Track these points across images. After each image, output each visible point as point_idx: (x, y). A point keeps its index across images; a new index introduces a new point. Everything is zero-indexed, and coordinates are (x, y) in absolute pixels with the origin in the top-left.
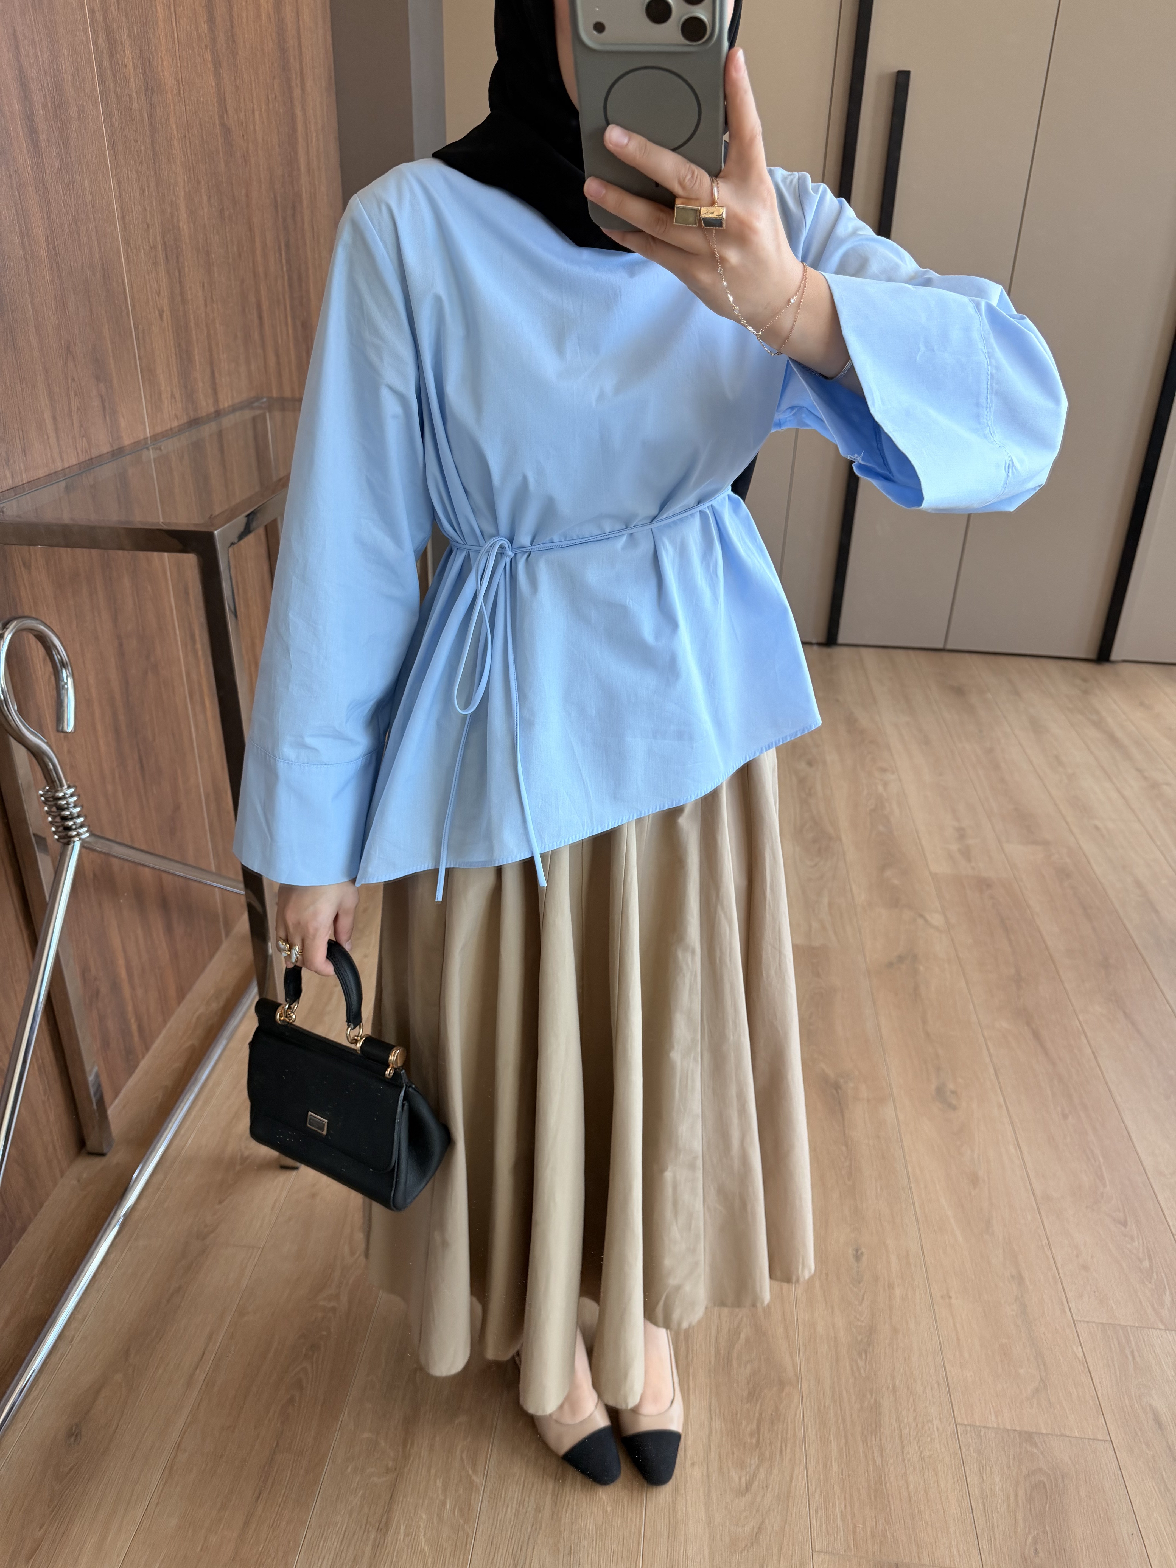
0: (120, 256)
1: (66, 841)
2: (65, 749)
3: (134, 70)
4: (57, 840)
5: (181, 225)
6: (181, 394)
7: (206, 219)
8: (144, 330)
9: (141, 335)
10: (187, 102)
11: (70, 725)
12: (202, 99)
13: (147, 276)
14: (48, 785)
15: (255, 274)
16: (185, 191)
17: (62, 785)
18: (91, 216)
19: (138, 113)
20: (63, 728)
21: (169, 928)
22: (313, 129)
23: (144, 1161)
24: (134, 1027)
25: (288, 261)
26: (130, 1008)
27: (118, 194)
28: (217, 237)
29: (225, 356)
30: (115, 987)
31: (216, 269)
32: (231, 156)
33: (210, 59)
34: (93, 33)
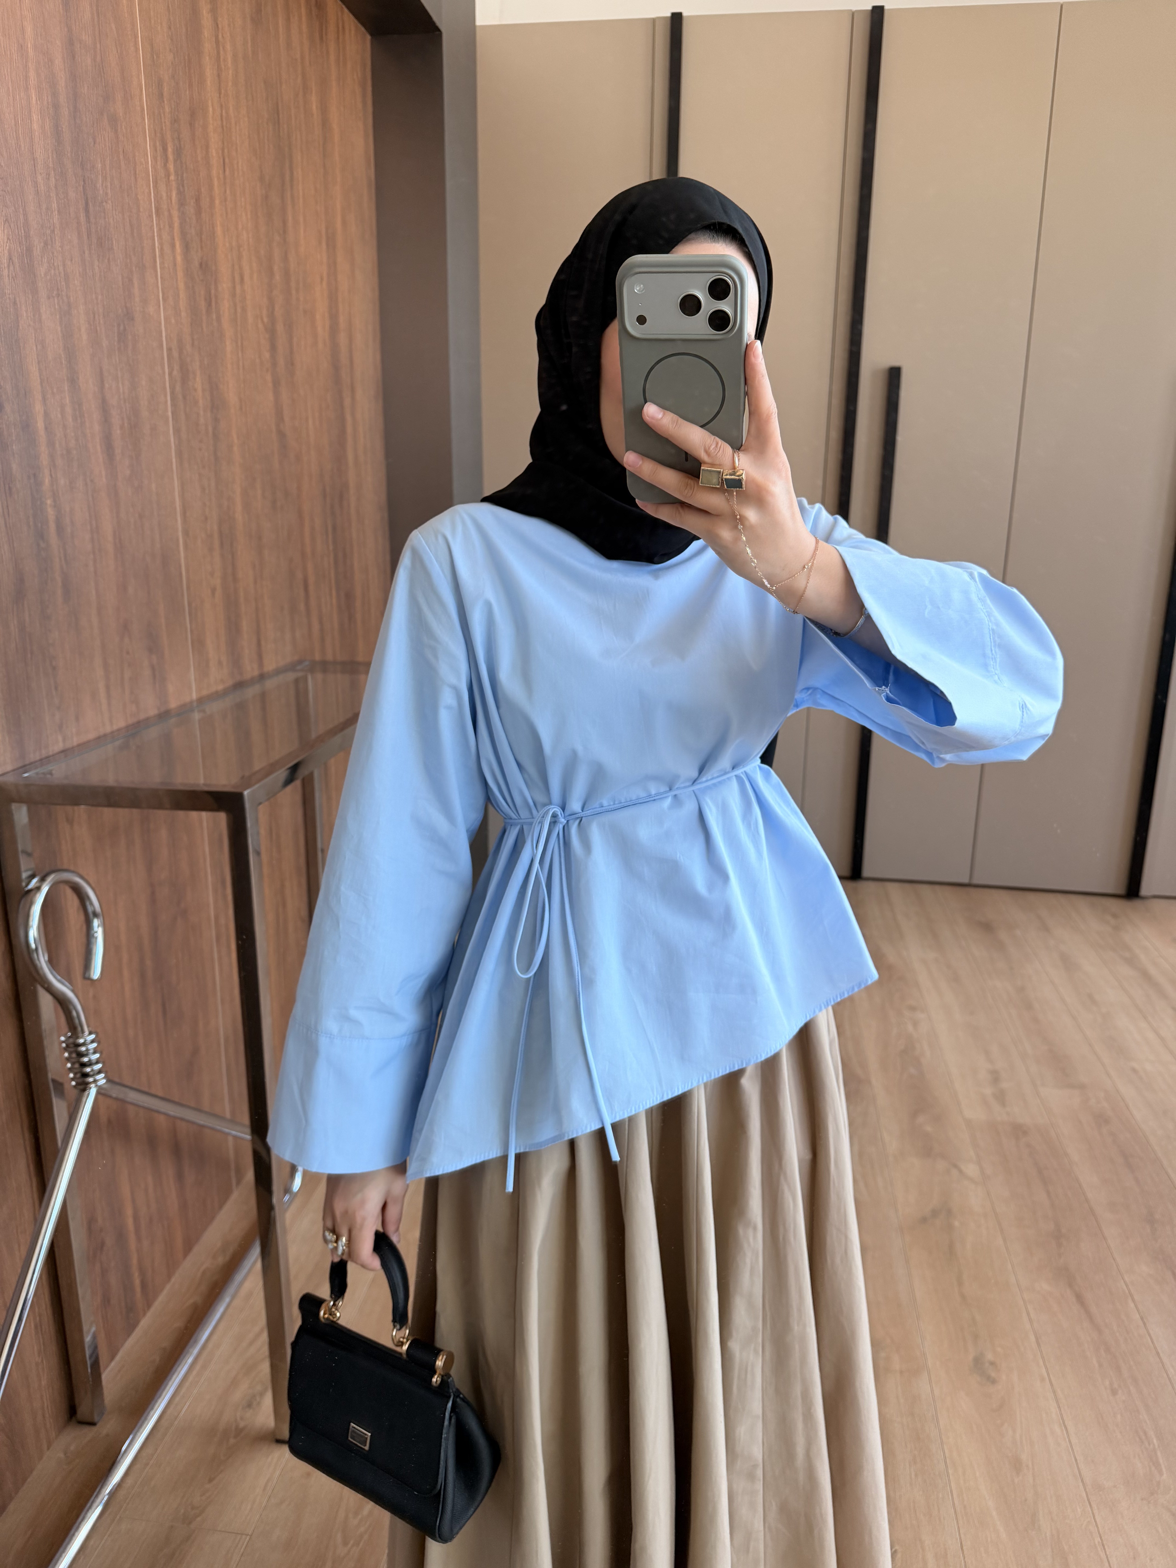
0: (179, 545)
1: (83, 1087)
2: (91, 994)
4: (75, 1087)
6: (228, 661)
9: (193, 610)
11: (96, 972)
13: (202, 560)
14: (70, 1030)
17: (83, 1032)
20: (90, 975)
21: (180, 1176)
22: (361, 429)
23: (134, 1432)
24: (137, 1282)
25: (334, 541)
26: (135, 1261)
27: (181, 494)
29: (271, 625)
30: (121, 1237)
34: (169, 366)
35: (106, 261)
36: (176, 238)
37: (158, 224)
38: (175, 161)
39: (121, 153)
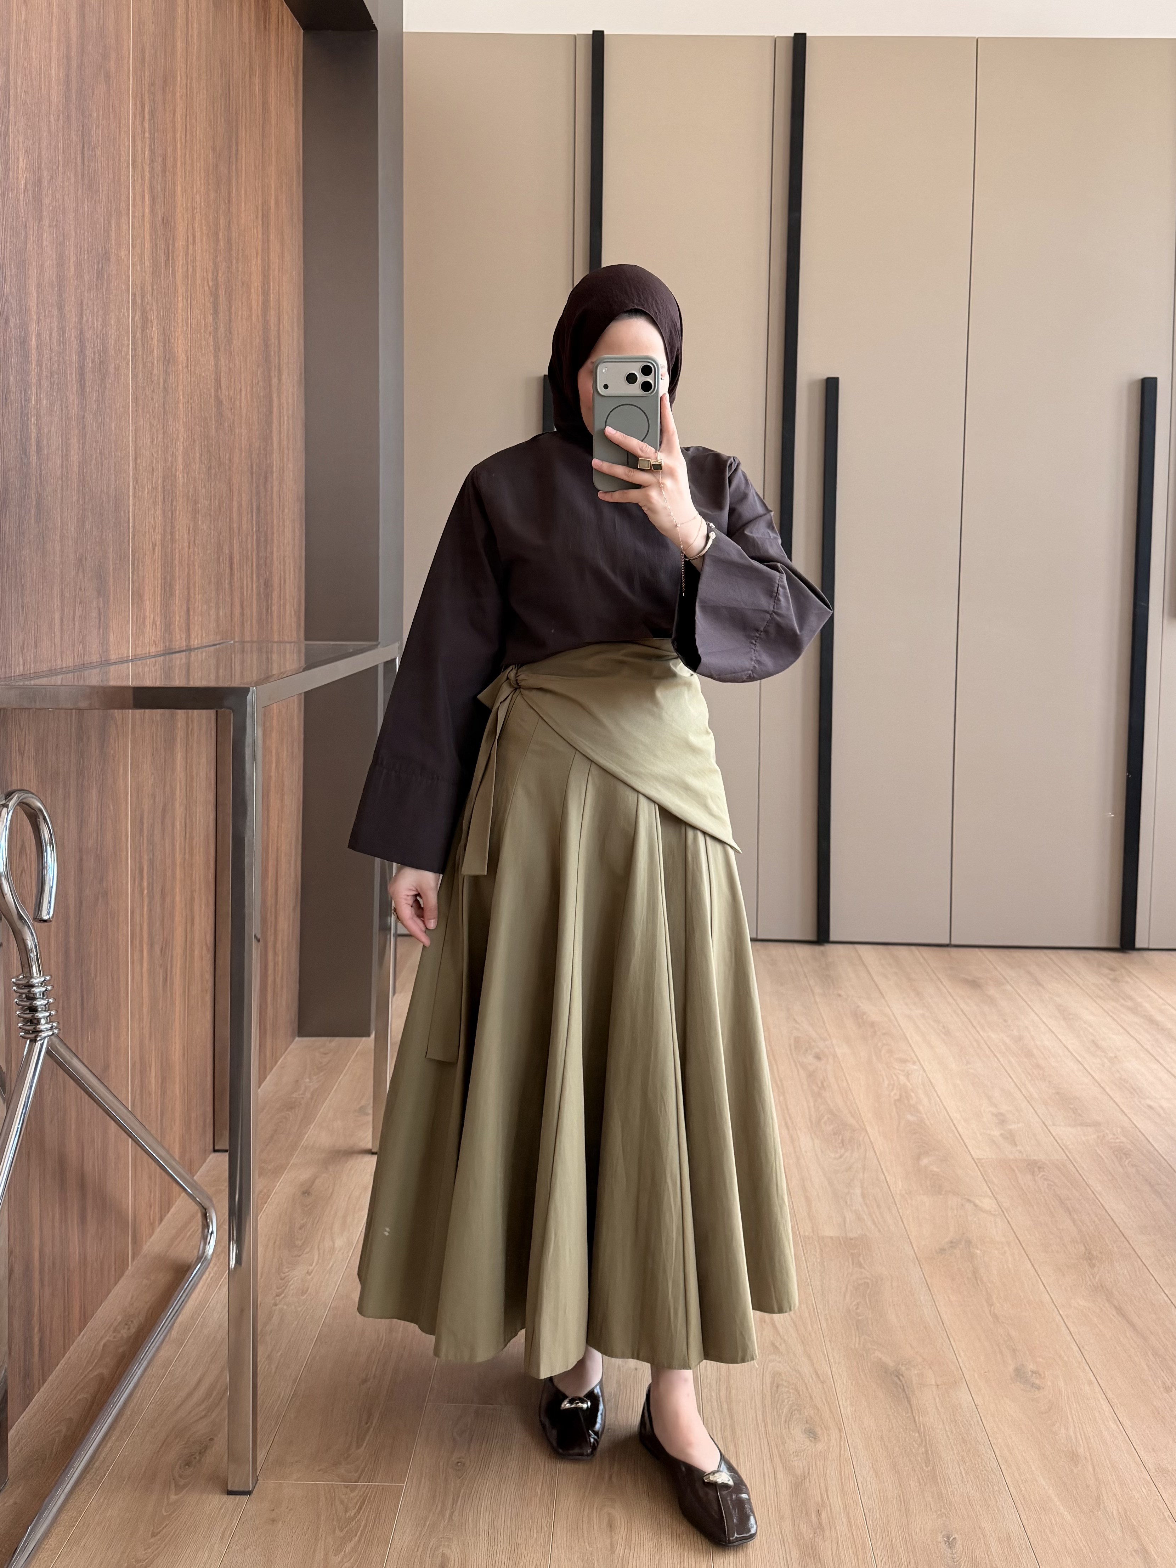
0: (129, 491)
3: (158, 344)
5: (178, 473)
6: (161, 623)
7: (196, 473)
8: (139, 557)
9: (136, 562)
10: (192, 375)
12: (203, 374)
13: (147, 512)
15: (231, 529)
16: (183, 446)
18: (113, 454)
19: (156, 377)
20: (42, 914)
22: (285, 413)
25: (258, 523)
27: (134, 439)
28: (204, 490)
29: (200, 596)
31: (200, 518)
32: (221, 424)
33: (212, 344)
34: (133, 310)
35: (93, 201)
36: (146, 191)
37: (134, 176)
38: (150, 120)
39: (111, 106)
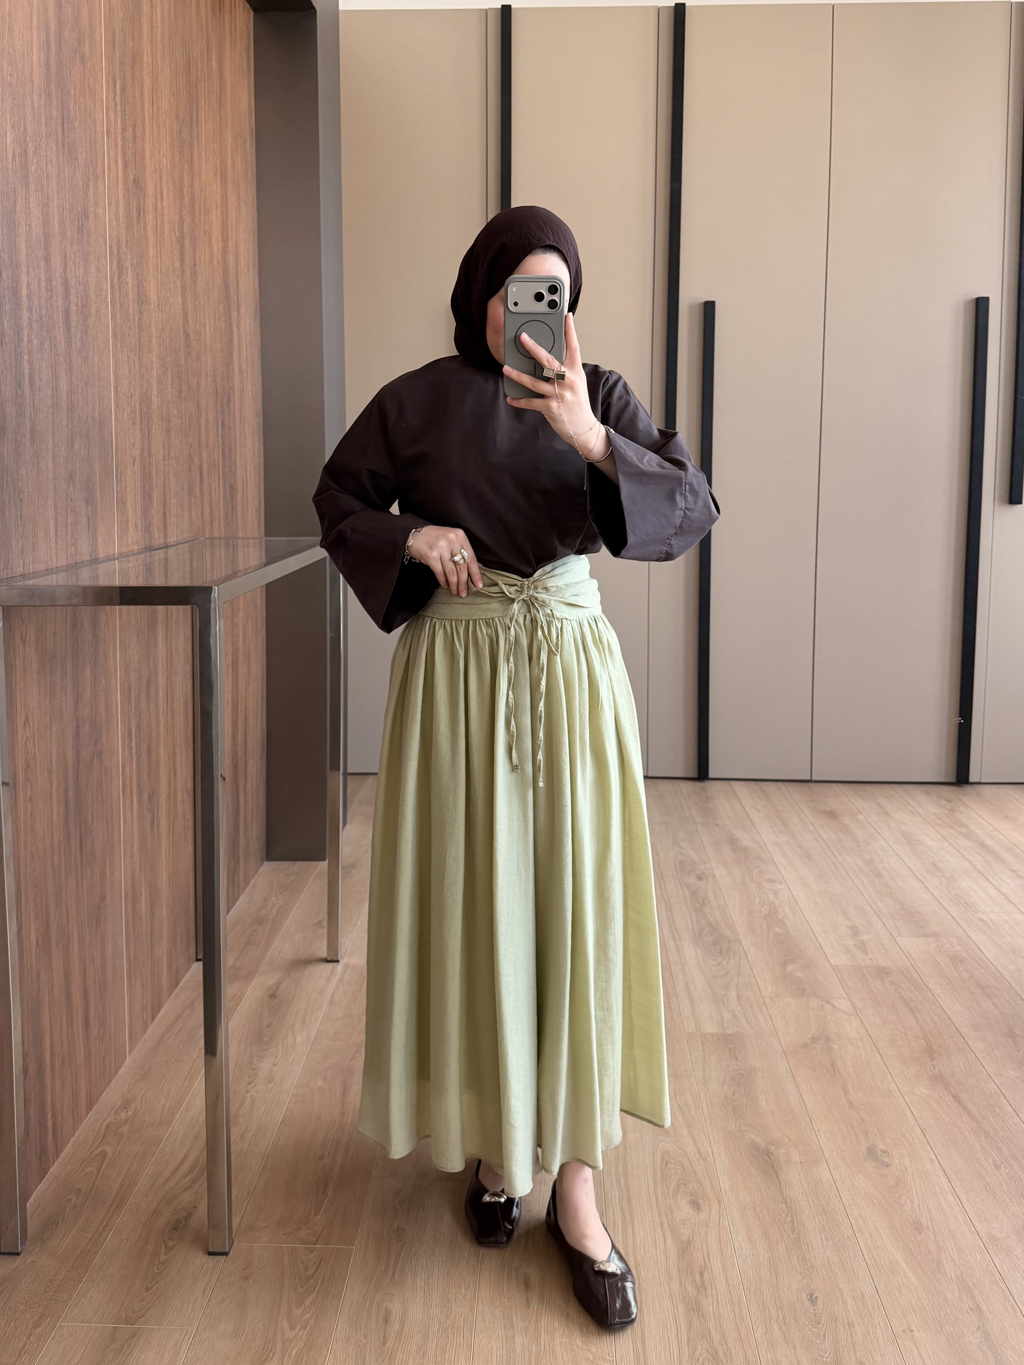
0: (111, 414)
3: (132, 287)
5: (153, 397)
6: (142, 525)
7: (169, 396)
8: (121, 470)
9: (119, 475)
10: (163, 313)
12: (173, 312)
13: (127, 431)
15: (200, 443)
16: (157, 374)
18: (97, 383)
19: (132, 316)
22: (244, 342)
25: (223, 436)
27: (114, 370)
28: (176, 411)
29: (174, 501)
31: (173, 435)
32: (189, 354)
33: (179, 285)
34: (110, 260)
35: (73, 167)
36: (119, 156)
37: (108, 144)
38: (121, 95)
39: (87, 85)
